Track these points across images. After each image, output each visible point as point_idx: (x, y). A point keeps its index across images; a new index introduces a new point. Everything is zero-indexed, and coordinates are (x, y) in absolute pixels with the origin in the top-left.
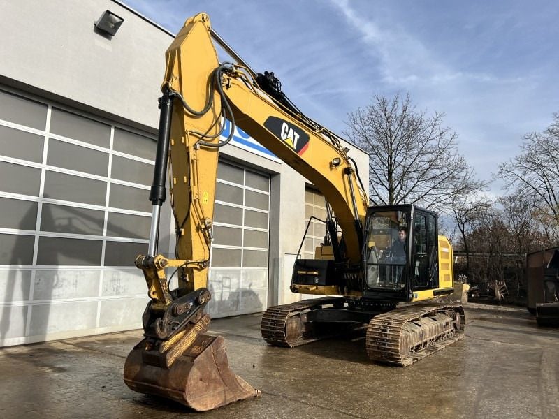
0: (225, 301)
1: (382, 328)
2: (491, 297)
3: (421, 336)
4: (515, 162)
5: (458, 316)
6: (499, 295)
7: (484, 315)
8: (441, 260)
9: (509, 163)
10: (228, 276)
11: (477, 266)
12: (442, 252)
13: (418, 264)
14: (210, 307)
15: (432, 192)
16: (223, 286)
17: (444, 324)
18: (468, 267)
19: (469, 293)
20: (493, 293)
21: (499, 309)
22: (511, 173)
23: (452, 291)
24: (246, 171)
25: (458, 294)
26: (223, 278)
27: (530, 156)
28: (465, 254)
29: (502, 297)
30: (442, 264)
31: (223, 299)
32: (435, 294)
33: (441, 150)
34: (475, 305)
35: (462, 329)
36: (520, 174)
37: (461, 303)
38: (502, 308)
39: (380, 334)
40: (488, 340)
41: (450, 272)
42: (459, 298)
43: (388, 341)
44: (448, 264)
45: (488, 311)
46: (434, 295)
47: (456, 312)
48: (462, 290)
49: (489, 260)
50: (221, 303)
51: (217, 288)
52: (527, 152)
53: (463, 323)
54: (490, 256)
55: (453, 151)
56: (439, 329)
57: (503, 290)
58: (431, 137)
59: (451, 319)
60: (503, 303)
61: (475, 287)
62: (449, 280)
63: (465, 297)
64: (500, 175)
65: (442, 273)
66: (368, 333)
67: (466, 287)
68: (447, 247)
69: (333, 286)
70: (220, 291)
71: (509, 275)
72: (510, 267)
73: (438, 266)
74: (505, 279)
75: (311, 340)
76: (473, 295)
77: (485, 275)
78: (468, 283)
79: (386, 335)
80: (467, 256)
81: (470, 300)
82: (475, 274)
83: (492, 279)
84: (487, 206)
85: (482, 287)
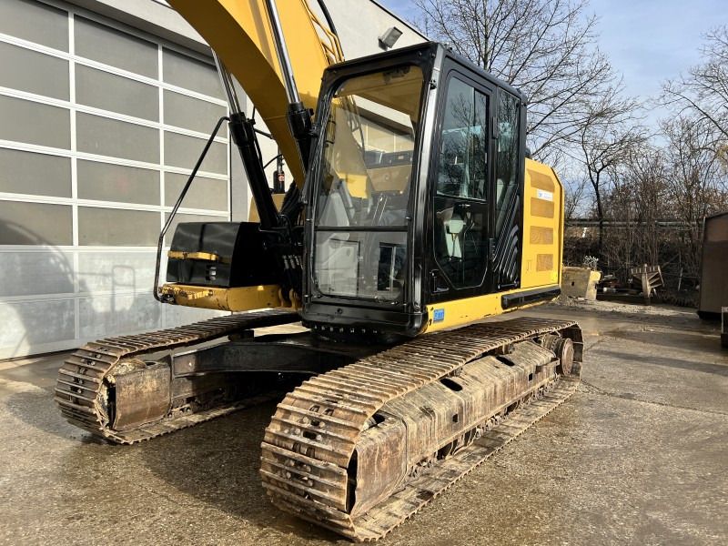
0: (122, 313)
1: (307, 425)
2: (634, 291)
3: (455, 418)
4: (687, 76)
5: (568, 346)
6: (649, 288)
7: (621, 325)
8: (529, 221)
9: (679, 79)
10: (127, 263)
11: (616, 242)
12: (533, 200)
13: (456, 226)
14: (82, 325)
15: (549, 120)
16: (114, 283)
17: (530, 369)
18: (600, 242)
19: (600, 286)
20: (638, 285)
21: (647, 312)
22: (679, 97)
23: (556, 292)
24: (164, 50)
25: (582, 287)
26: (115, 267)
27: (712, 67)
28: (598, 223)
29: (652, 292)
30: (533, 228)
31: (118, 308)
32: (507, 303)
33: (570, 46)
34: (608, 306)
35: (575, 371)
36: (694, 97)
37: (585, 302)
38: (652, 311)
39: (297, 446)
40: (629, 397)
41: (554, 249)
42: (583, 294)
43: (315, 470)
44: (551, 230)
45: (630, 317)
46: (504, 307)
47: (565, 336)
48: (587, 280)
49: (636, 231)
50: (111, 316)
51: (99, 288)
52: (707, 60)
53: (578, 359)
54: (638, 225)
55: (590, 49)
56: (517, 385)
57: (656, 281)
58: (554, 21)
59: (552, 355)
60: (654, 301)
61: (609, 276)
62: (549, 267)
63: (592, 292)
64: (662, 101)
65: (530, 252)
66: (267, 437)
67: (595, 276)
68: (551, 189)
69: (261, 288)
70: (109, 292)
71: (667, 255)
72: (669, 243)
73: (520, 234)
74: (660, 262)
75: (223, 411)
76: (605, 289)
77: (628, 256)
78: (598, 270)
79: (311, 451)
80: (601, 226)
81: (601, 297)
82: (611, 254)
83: (638, 263)
84: (640, 140)
85: (622, 274)
